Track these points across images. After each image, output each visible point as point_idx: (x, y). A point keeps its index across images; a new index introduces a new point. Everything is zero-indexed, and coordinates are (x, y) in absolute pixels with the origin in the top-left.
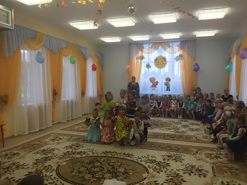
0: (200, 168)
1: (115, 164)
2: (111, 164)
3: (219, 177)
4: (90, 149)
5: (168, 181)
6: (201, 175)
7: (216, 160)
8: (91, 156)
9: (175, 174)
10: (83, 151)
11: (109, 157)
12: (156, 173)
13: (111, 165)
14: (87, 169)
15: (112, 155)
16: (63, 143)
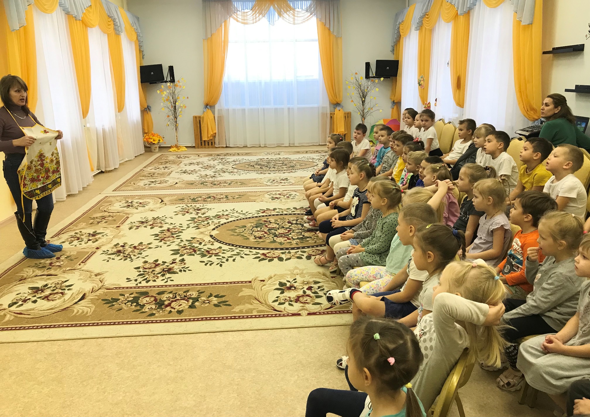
4: (229, 211)
11: (277, 215)
13: (296, 224)
14: (266, 233)
15: (277, 212)
16: (161, 209)
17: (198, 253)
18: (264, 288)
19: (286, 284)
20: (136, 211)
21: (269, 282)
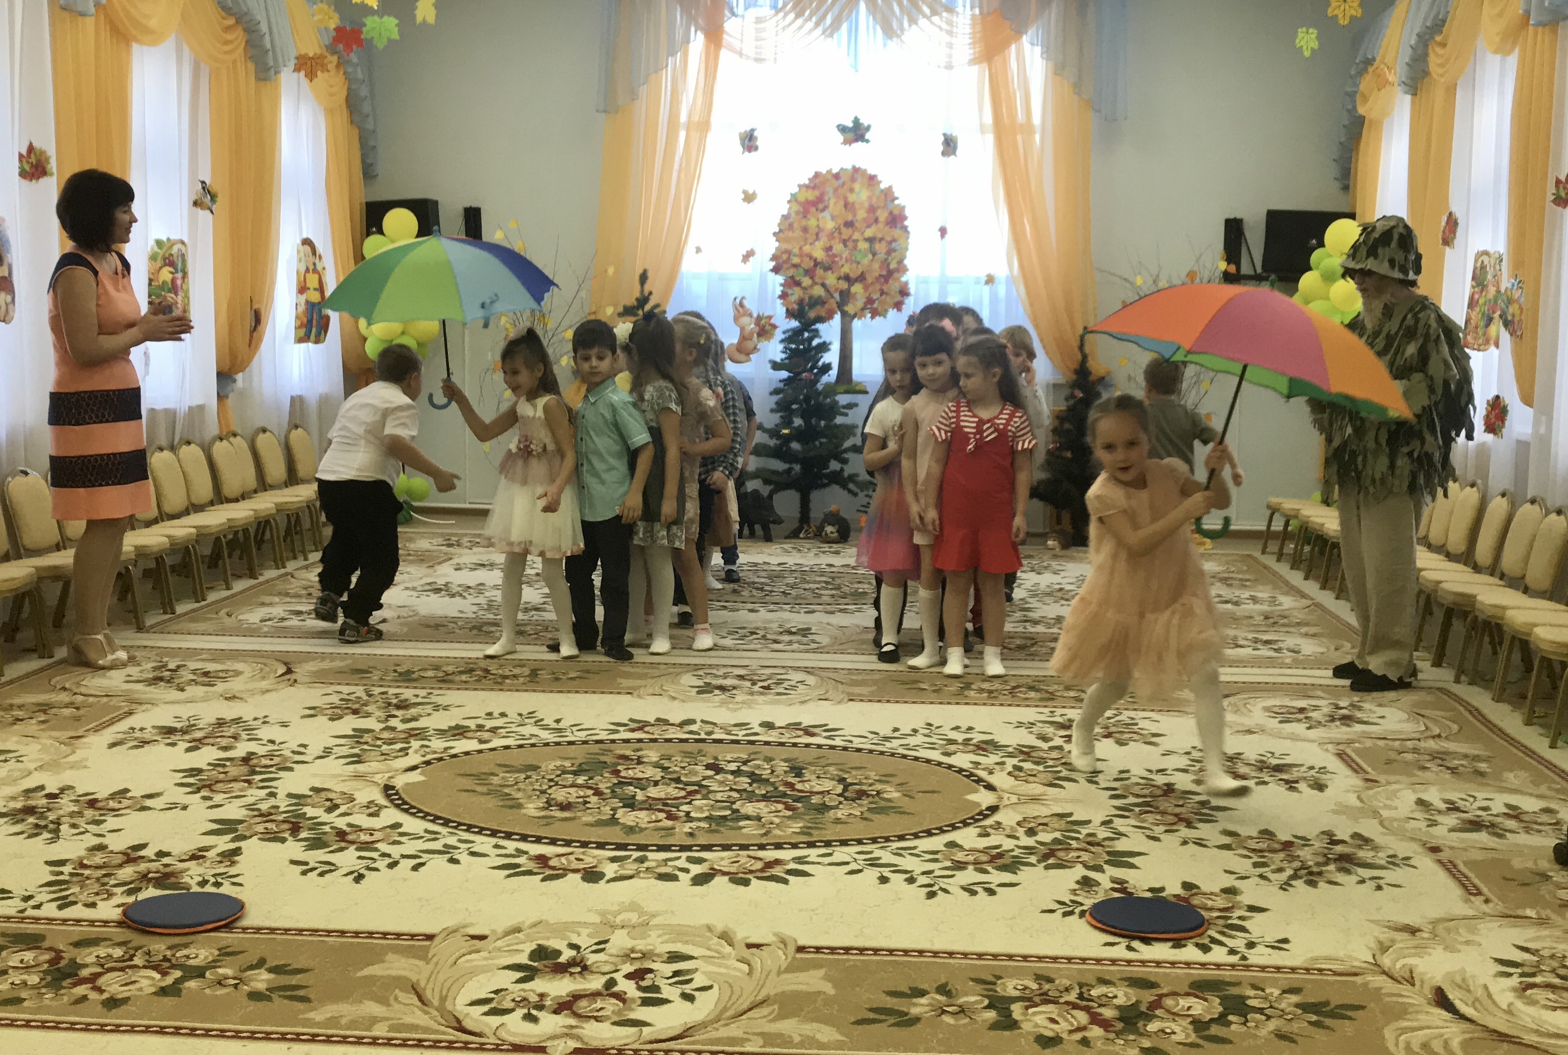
0: (1274, 762)
1: (758, 767)
2: (733, 767)
3: (1395, 787)
4: (513, 716)
5: (1132, 810)
6: (1297, 782)
7: (1345, 729)
8: (558, 744)
9: (1154, 786)
10: (472, 724)
11: (682, 741)
12: (1036, 789)
13: (737, 773)
14: (598, 793)
15: (691, 732)
16: (267, 696)
17: (304, 835)
18: (467, 961)
19: (559, 953)
20: (175, 695)
21: (499, 943)
